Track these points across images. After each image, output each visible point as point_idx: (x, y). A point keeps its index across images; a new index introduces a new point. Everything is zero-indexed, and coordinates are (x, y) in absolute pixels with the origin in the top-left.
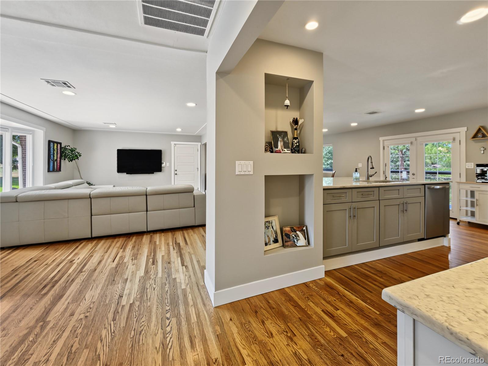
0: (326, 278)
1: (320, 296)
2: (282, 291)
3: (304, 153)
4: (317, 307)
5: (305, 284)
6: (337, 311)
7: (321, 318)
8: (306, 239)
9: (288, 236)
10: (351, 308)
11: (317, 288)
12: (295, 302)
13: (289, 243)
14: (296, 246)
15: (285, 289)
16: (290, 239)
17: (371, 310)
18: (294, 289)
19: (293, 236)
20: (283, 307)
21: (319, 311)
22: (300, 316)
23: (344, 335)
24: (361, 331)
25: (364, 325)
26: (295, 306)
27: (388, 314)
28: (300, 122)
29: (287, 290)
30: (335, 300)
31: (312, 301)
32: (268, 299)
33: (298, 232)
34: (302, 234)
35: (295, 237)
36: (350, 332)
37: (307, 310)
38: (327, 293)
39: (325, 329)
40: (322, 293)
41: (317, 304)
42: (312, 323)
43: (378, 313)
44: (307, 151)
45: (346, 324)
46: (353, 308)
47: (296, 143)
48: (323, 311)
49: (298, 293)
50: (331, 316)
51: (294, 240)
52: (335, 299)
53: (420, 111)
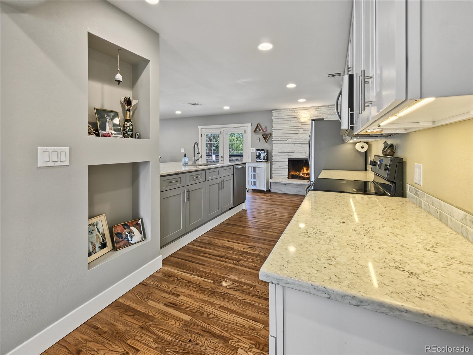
0: (164, 268)
1: (160, 290)
2: (116, 305)
3: (139, 138)
4: (159, 303)
5: (143, 284)
6: (178, 297)
7: (164, 314)
8: (141, 233)
9: (119, 235)
10: (191, 288)
11: (156, 283)
12: (134, 310)
13: (121, 244)
14: (130, 244)
15: (118, 300)
16: (122, 238)
17: (206, 281)
18: (130, 295)
19: (127, 233)
20: (118, 325)
21: (161, 306)
22: (141, 324)
23: (187, 318)
24: (202, 306)
25: (204, 298)
26: (134, 315)
27: (219, 279)
28: (134, 102)
29: (120, 300)
30: (175, 287)
31: (152, 300)
32: (95, 325)
33: (132, 228)
34: (137, 229)
35: (129, 235)
36: (194, 312)
37: (149, 312)
38: (166, 283)
39: (170, 323)
40: (162, 286)
41: (158, 301)
42: (155, 325)
43: (212, 282)
44: (142, 136)
45: (189, 307)
46: (192, 287)
47: (129, 126)
48: (165, 305)
49: (135, 298)
50: (173, 305)
51: (128, 238)
52: (175, 286)
53: (227, 108)
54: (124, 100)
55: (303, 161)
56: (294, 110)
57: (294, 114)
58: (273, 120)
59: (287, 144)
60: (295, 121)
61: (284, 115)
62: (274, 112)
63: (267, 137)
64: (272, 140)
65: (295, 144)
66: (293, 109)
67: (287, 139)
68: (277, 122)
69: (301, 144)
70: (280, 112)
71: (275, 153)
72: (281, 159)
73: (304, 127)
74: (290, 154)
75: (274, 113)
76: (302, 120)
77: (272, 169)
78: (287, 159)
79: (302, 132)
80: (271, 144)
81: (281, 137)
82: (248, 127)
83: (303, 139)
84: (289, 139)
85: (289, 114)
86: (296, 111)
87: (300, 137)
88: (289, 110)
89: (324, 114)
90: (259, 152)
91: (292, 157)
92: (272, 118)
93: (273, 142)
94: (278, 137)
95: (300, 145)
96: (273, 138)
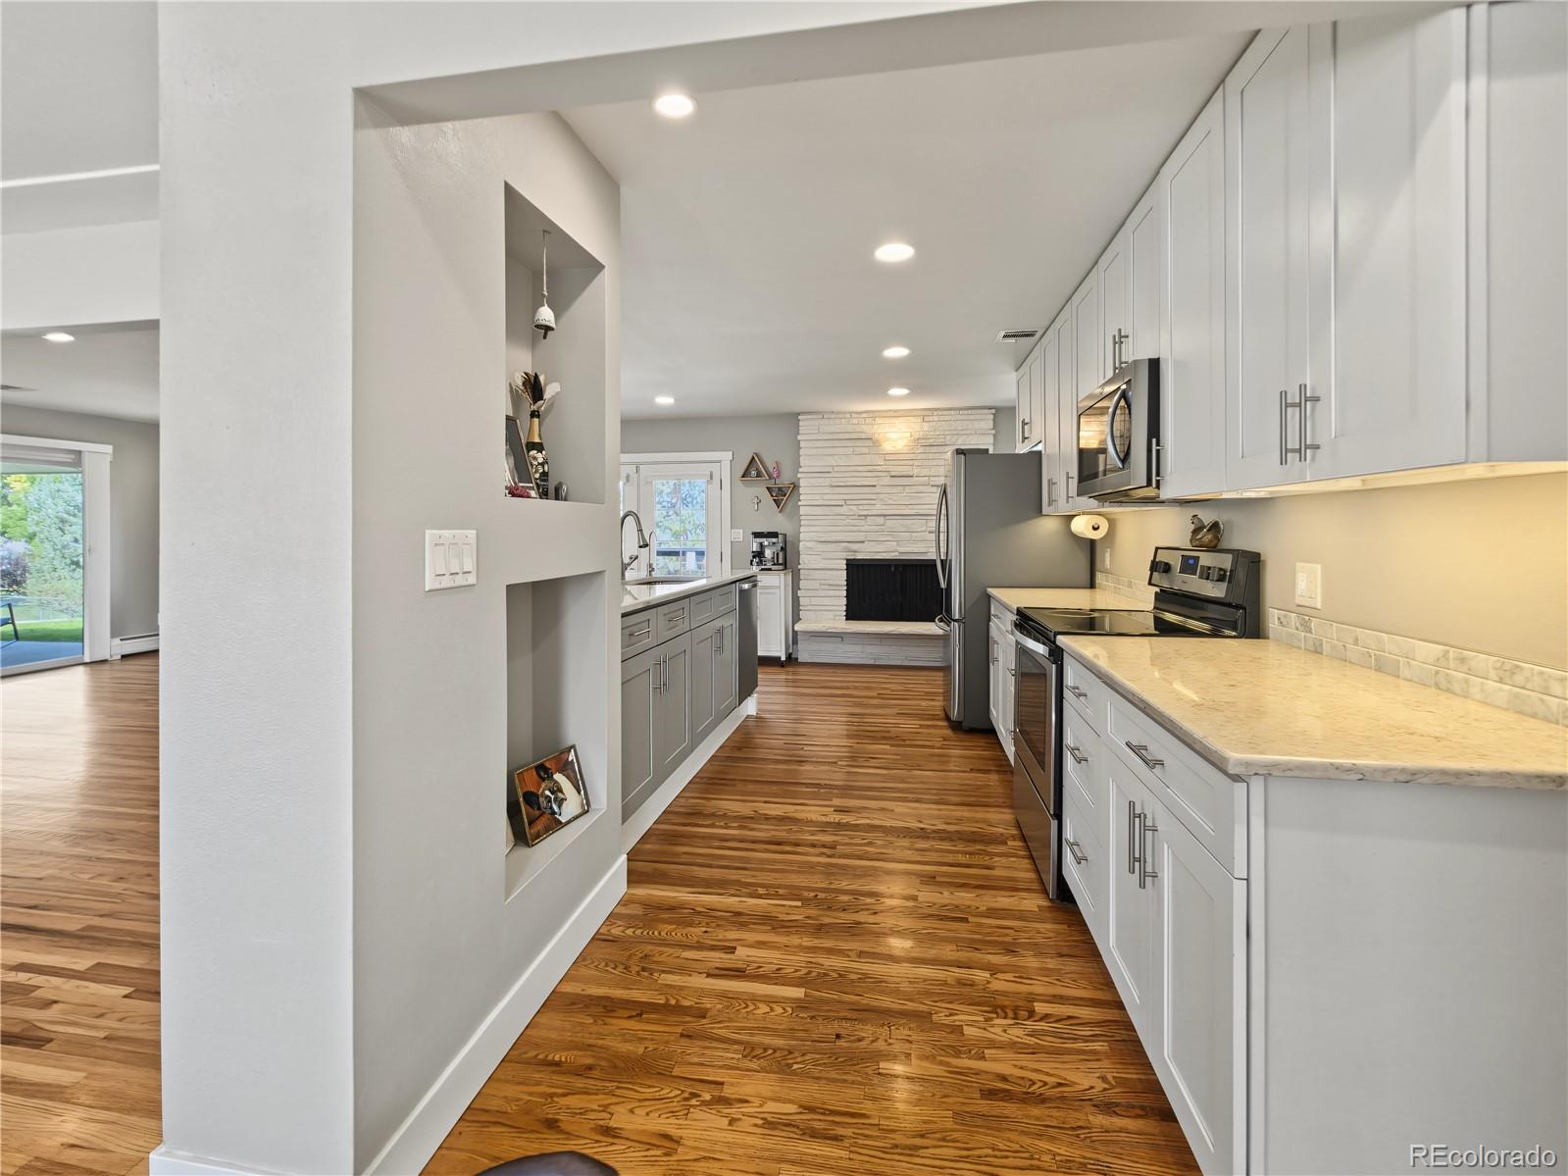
0: (632, 891)
1: (668, 945)
2: (555, 1002)
3: (565, 500)
4: (690, 975)
5: (597, 938)
6: (733, 953)
7: (724, 995)
8: (579, 792)
9: (531, 798)
10: (751, 926)
11: (632, 930)
12: (626, 1004)
13: (539, 826)
14: (559, 825)
15: (557, 990)
16: (539, 809)
17: (783, 905)
18: (584, 972)
19: (547, 793)
20: (611, 1044)
21: (700, 981)
22: (679, 1030)
23: (798, 993)
24: (813, 960)
25: (804, 944)
26: (641, 1015)
27: (812, 894)
28: (550, 392)
29: (568, 988)
30: (706, 932)
31: (663, 972)
32: (540, 1057)
33: (558, 777)
34: (568, 777)
35: (553, 797)
36: (800, 978)
37: (677, 1001)
38: (674, 926)
39: (756, 1012)
40: (656, 933)
41: (682, 970)
42: (720, 1022)
43: (799, 904)
44: (568, 498)
45: (779, 969)
46: (755, 924)
47: (542, 464)
48: (709, 975)
49: (609, 976)
50: (738, 973)
51: (551, 808)
52: (704, 929)
53: (665, 401)
54: (524, 384)
55: (890, 566)
56: (864, 415)
57: (864, 428)
58: (802, 444)
59: (844, 517)
60: (866, 450)
61: (832, 429)
62: (803, 420)
63: (783, 495)
64: (800, 503)
65: (866, 516)
66: (861, 413)
67: (843, 502)
68: (814, 451)
69: (884, 516)
70: (822, 422)
71: (809, 544)
72: (824, 561)
73: (891, 468)
74: (855, 547)
75: (805, 424)
76: (888, 447)
77: (800, 593)
78: (845, 562)
79: (887, 481)
80: (795, 514)
81: (826, 497)
82: (719, 462)
83: (891, 502)
84: (848, 503)
85: (850, 428)
86: (868, 421)
87: (882, 496)
88: (848, 416)
89: (947, 433)
90: (761, 540)
91: (859, 556)
92: (799, 438)
93: (803, 510)
94: (818, 497)
95: (881, 520)
96: (802, 497)
